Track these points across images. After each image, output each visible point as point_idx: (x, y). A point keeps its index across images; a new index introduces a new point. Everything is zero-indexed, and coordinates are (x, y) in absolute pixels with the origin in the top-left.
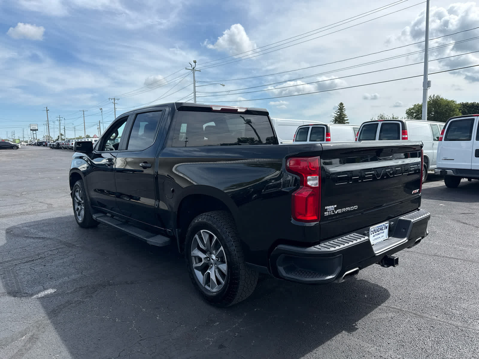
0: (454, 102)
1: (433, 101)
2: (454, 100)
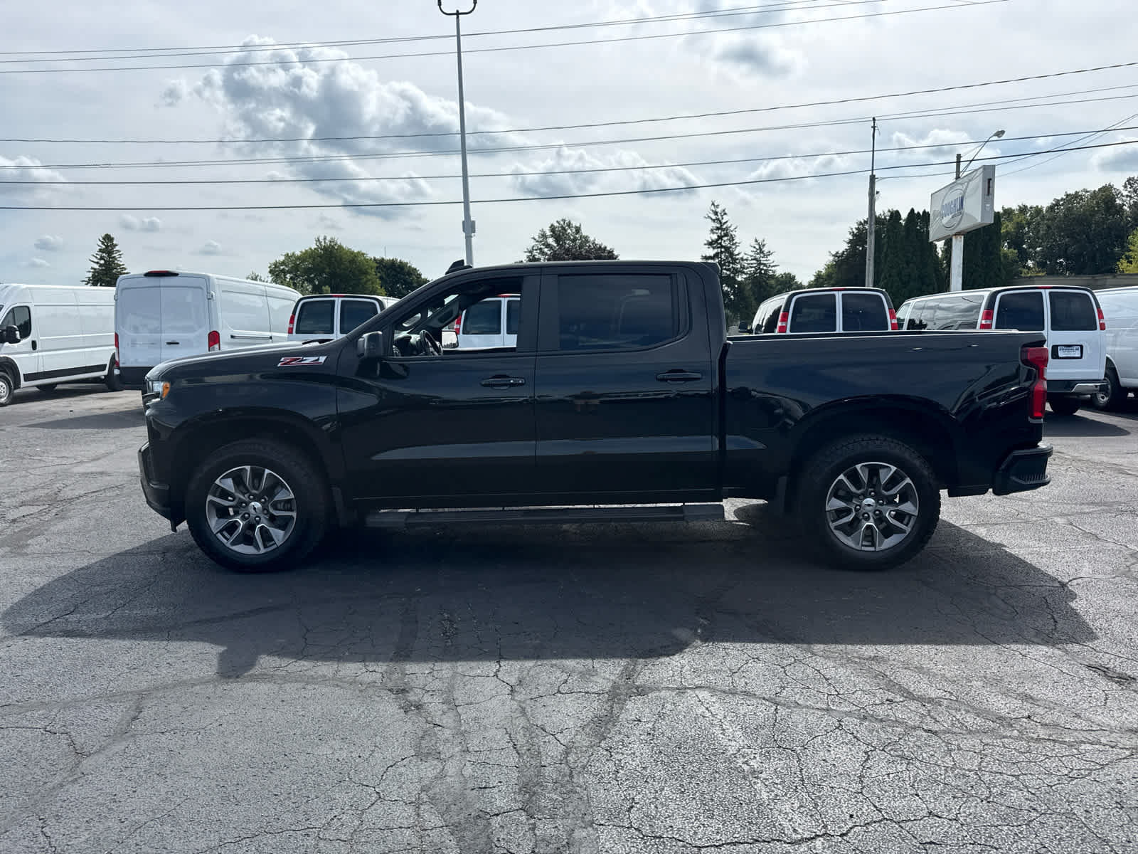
0: (363, 254)
1: (325, 249)
2: (364, 252)
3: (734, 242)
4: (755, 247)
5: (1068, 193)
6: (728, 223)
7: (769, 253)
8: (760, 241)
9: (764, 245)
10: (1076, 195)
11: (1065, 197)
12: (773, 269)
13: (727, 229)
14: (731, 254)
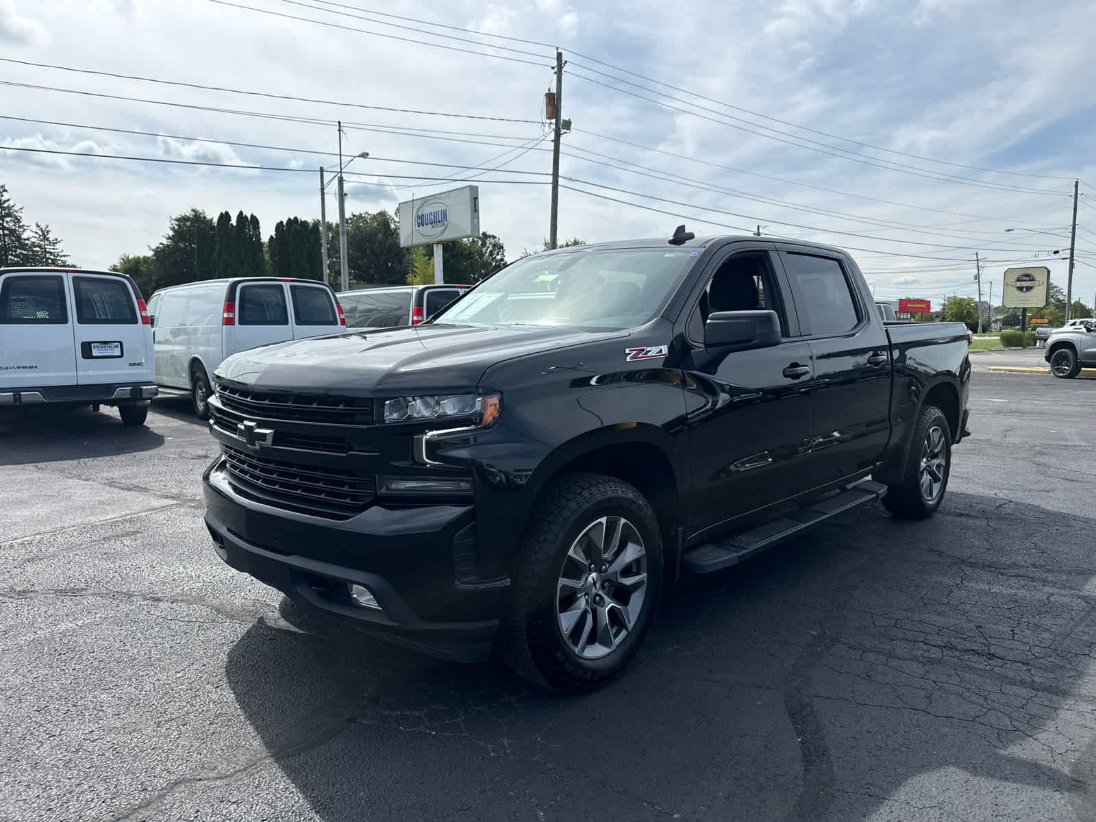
3: (21, 224)
4: (36, 233)
5: (355, 214)
6: (9, 202)
7: (56, 242)
8: (43, 226)
9: (48, 232)
10: (360, 217)
11: (352, 217)
12: (63, 258)
13: (9, 208)
14: (19, 238)
